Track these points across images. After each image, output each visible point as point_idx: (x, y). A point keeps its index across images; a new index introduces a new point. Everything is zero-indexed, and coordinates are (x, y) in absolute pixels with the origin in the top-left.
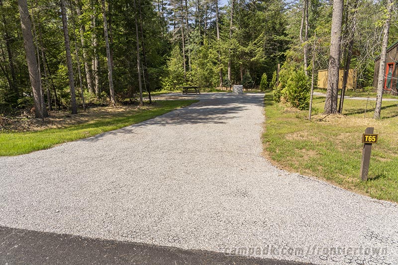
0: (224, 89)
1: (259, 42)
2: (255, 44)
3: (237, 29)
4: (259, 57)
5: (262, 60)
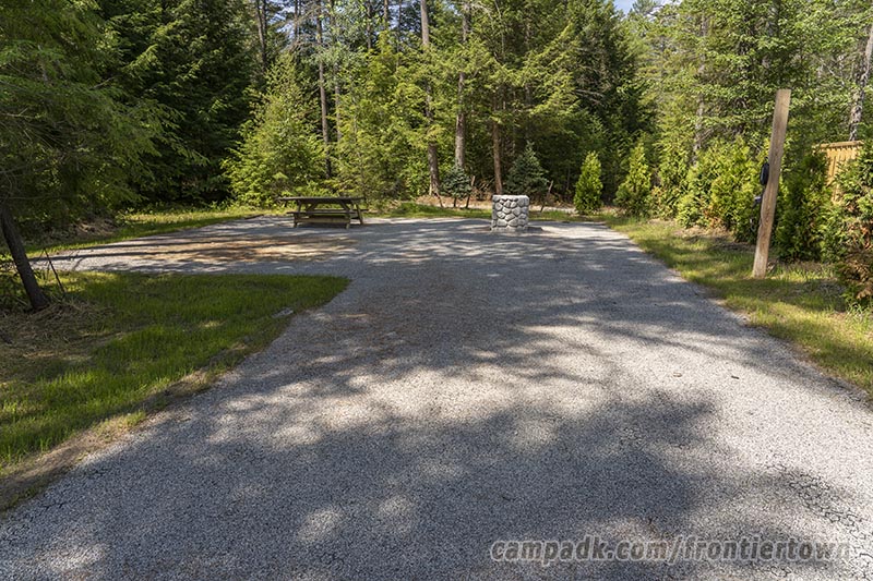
0: (449, 203)
1: (557, 55)
2: (543, 61)
3: (486, 11)
4: (558, 99)
5: (562, 112)
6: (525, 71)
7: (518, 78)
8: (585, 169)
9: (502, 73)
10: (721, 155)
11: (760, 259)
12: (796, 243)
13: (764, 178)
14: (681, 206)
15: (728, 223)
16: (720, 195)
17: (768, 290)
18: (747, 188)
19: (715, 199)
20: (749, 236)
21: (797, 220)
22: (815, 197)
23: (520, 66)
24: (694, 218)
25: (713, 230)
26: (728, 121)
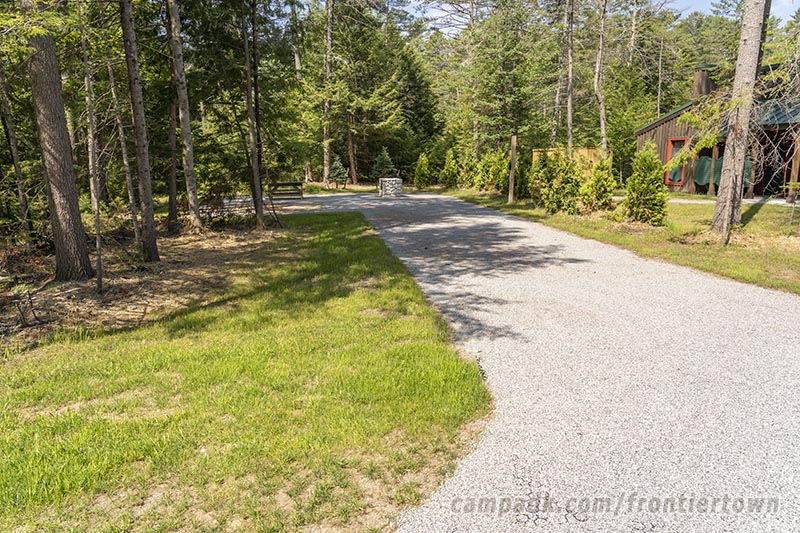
0: (333, 186)
1: (390, 91)
2: (382, 95)
3: (346, 62)
4: (393, 120)
5: (396, 127)
6: (371, 100)
7: (367, 105)
8: (419, 163)
9: (358, 101)
10: (492, 157)
11: (511, 197)
12: (523, 192)
13: (510, 167)
14: (476, 181)
15: (498, 187)
16: (494, 175)
17: (513, 206)
18: (504, 171)
19: (492, 177)
20: (506, 191)
21: (522, 183)
22: (528, 174)
23: (367, 97)
24: (482, 186)
25: (492, 190)
26: (493, 137)
